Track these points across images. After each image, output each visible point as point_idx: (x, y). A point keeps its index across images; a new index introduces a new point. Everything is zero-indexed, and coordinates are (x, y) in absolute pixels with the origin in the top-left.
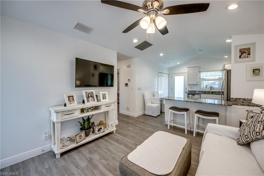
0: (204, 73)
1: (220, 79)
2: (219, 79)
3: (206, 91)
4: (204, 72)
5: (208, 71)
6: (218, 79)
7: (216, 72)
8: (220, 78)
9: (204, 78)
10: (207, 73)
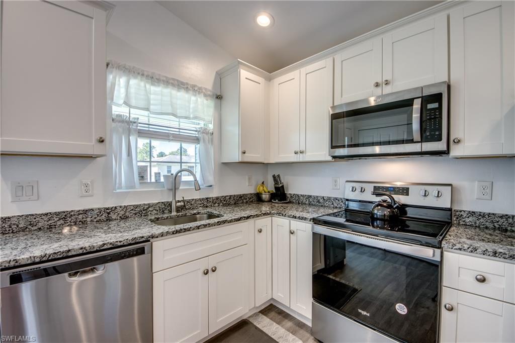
0: (133, 82)
1: (206, 137)
2: (200, 136)
3: (149, 206)
4: (130, 71)
5: (154, 79)
6: (195, 134)
7: (193, 98)
8: (205, 131)
9: (135, 114)
10: (148, 86)
